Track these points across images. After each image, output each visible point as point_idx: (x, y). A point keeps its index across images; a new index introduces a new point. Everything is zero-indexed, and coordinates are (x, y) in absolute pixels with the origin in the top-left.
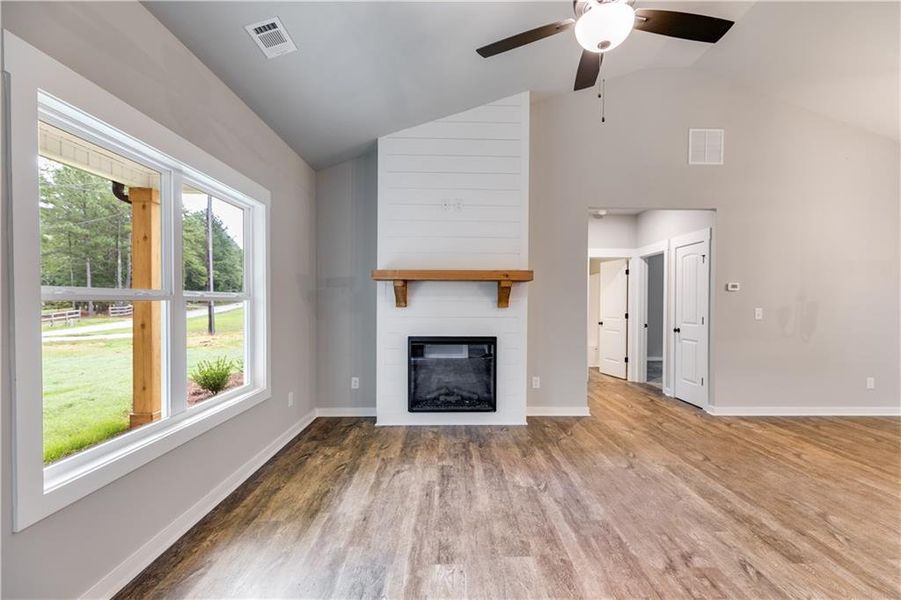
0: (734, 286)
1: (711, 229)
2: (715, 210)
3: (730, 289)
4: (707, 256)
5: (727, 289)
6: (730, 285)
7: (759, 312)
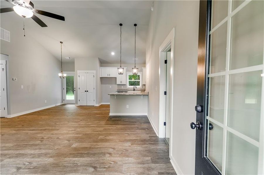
0: (15, 79)
1: (6, 61)
2: (8, 55)
3: (14, 80)
4: (5, 69)
5: (13, 80)
6: (14, 79)
7: (22, 86)
